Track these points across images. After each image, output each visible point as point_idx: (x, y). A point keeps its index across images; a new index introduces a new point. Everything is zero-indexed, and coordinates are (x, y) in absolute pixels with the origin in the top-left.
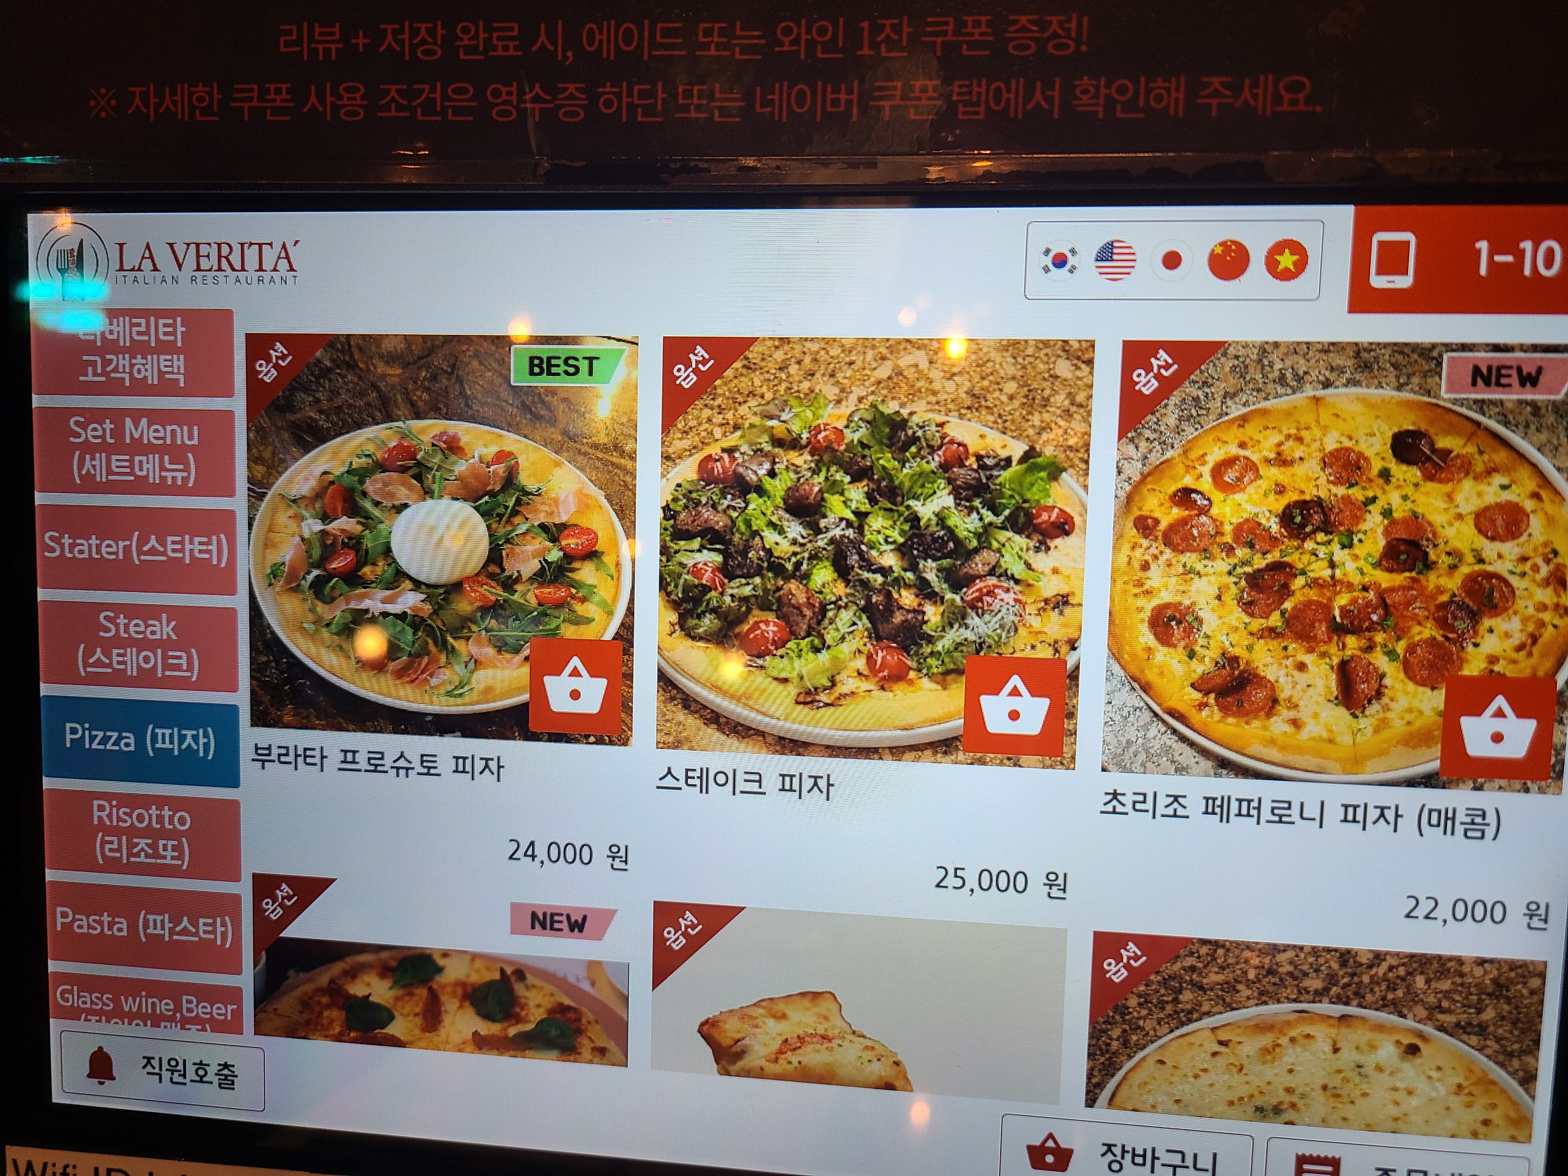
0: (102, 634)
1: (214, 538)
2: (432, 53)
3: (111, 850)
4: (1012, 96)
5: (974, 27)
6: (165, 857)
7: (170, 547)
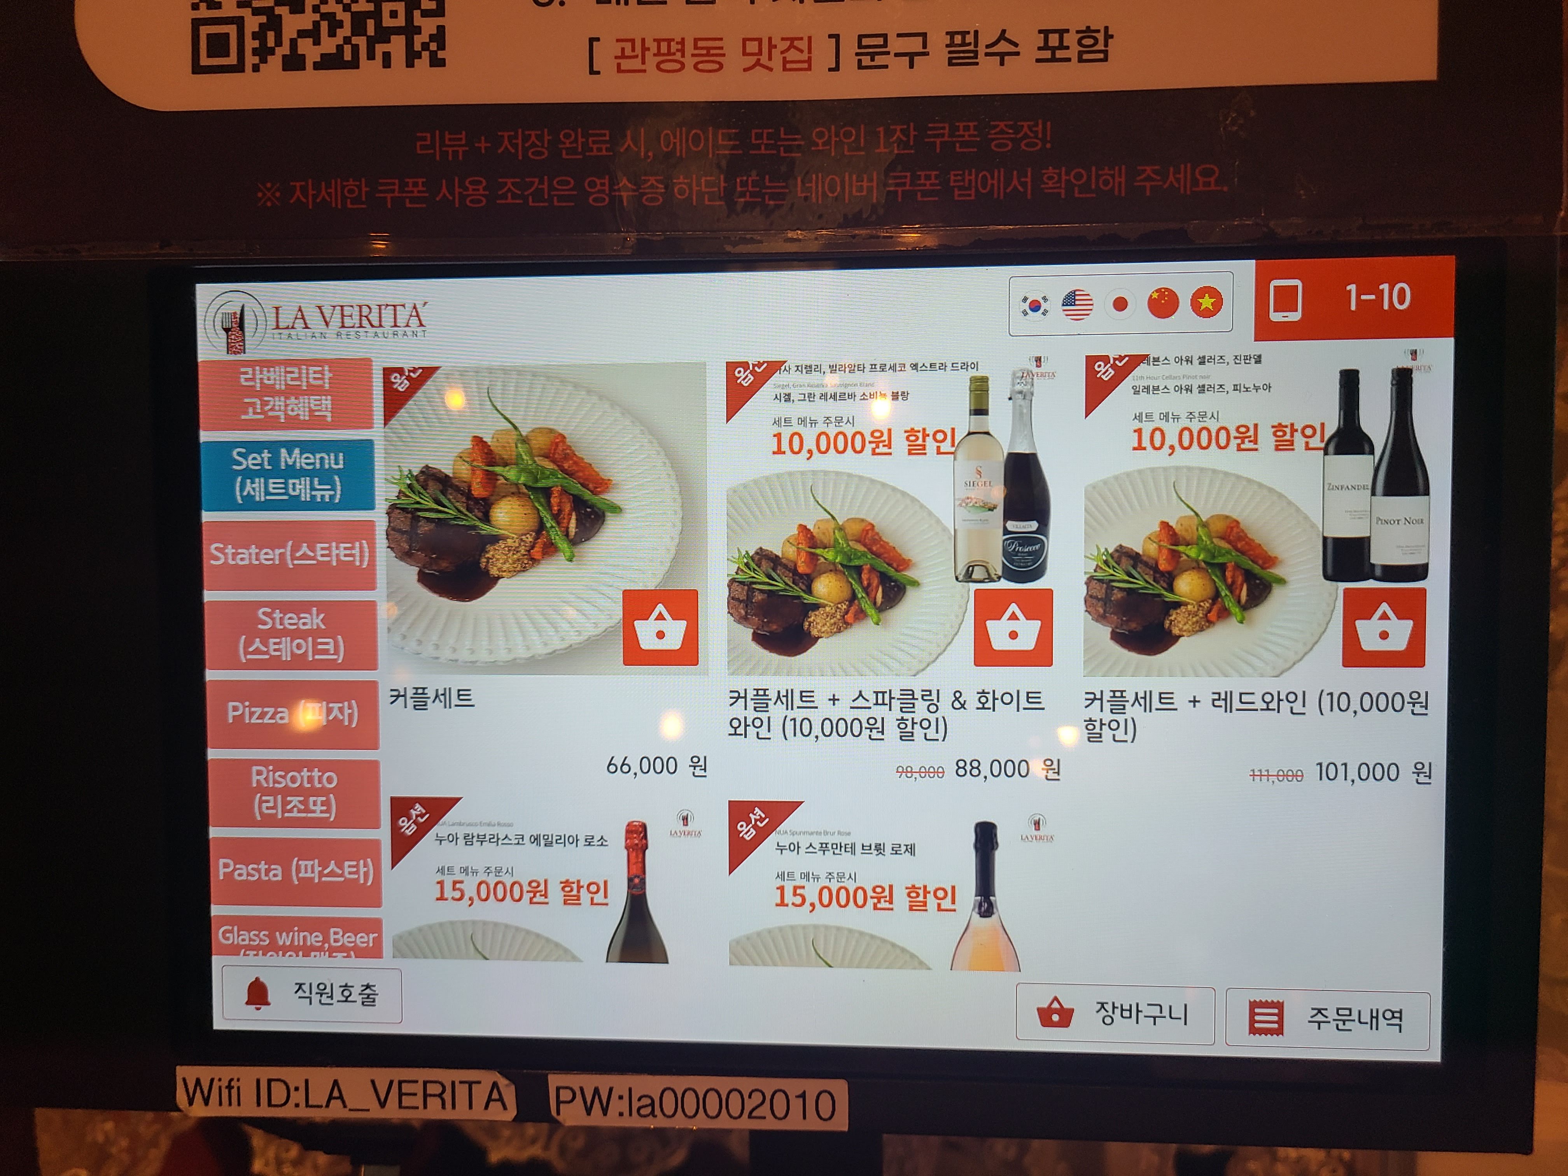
0: (260, 626)
1: (357, 544)
2: (540, 153)
3: (268, 808)
4: (995, 182)
5: (964, 131)
6: (314, 812)
7: (320, 552)
